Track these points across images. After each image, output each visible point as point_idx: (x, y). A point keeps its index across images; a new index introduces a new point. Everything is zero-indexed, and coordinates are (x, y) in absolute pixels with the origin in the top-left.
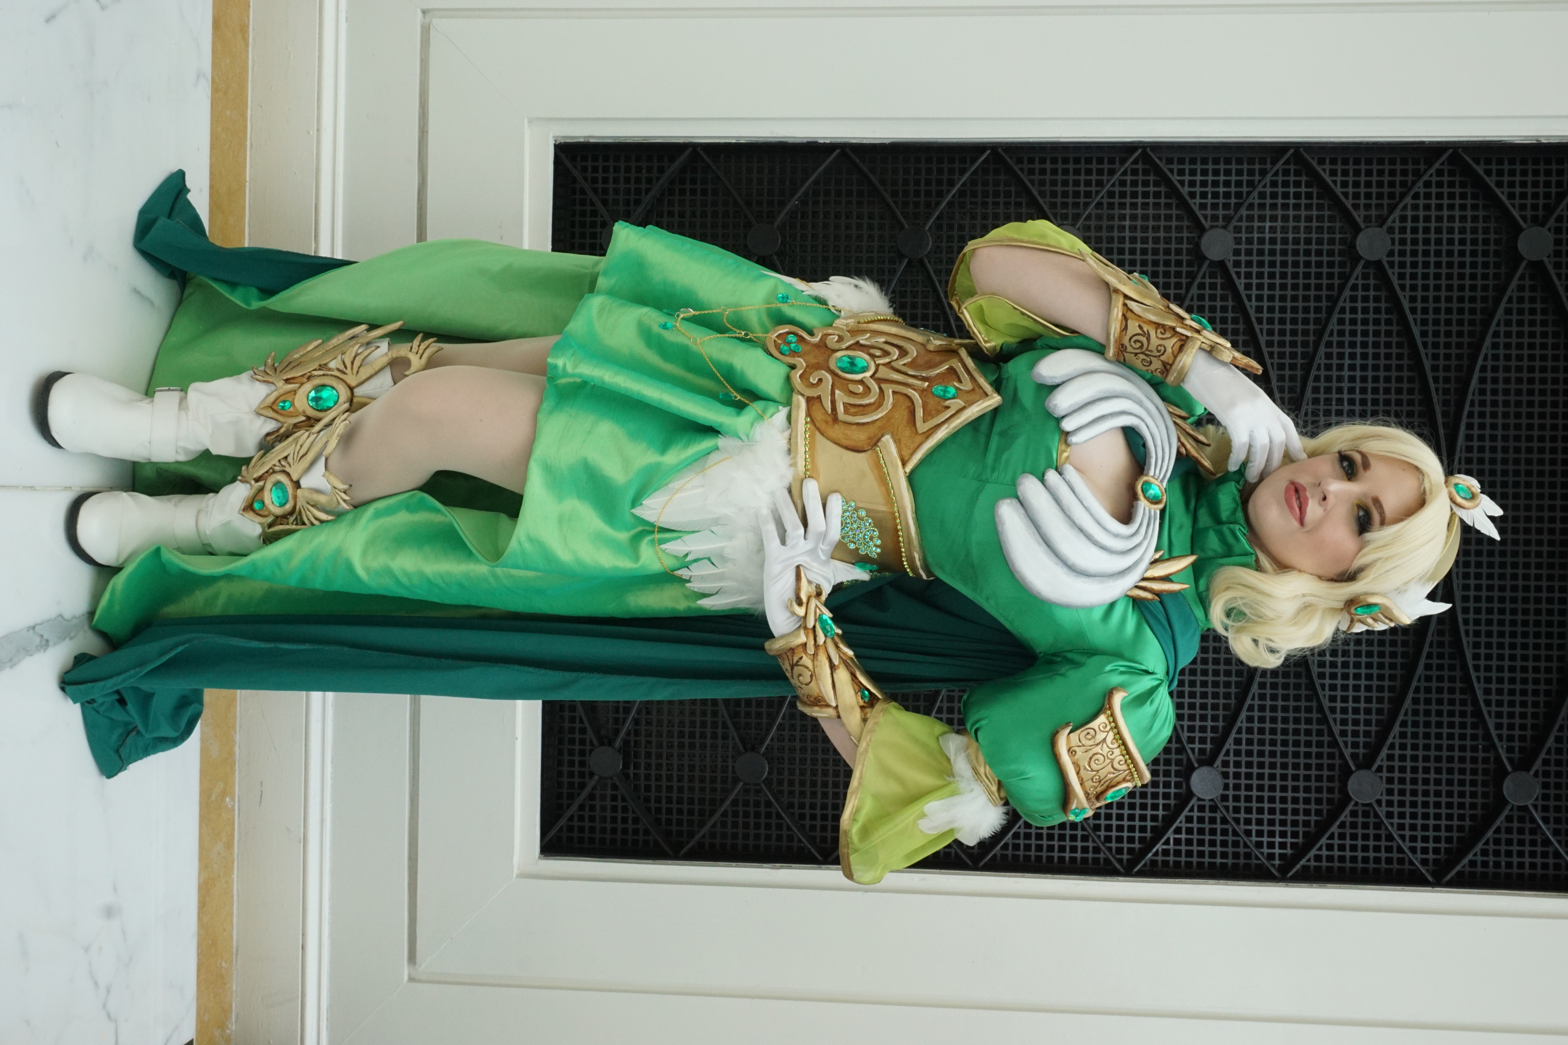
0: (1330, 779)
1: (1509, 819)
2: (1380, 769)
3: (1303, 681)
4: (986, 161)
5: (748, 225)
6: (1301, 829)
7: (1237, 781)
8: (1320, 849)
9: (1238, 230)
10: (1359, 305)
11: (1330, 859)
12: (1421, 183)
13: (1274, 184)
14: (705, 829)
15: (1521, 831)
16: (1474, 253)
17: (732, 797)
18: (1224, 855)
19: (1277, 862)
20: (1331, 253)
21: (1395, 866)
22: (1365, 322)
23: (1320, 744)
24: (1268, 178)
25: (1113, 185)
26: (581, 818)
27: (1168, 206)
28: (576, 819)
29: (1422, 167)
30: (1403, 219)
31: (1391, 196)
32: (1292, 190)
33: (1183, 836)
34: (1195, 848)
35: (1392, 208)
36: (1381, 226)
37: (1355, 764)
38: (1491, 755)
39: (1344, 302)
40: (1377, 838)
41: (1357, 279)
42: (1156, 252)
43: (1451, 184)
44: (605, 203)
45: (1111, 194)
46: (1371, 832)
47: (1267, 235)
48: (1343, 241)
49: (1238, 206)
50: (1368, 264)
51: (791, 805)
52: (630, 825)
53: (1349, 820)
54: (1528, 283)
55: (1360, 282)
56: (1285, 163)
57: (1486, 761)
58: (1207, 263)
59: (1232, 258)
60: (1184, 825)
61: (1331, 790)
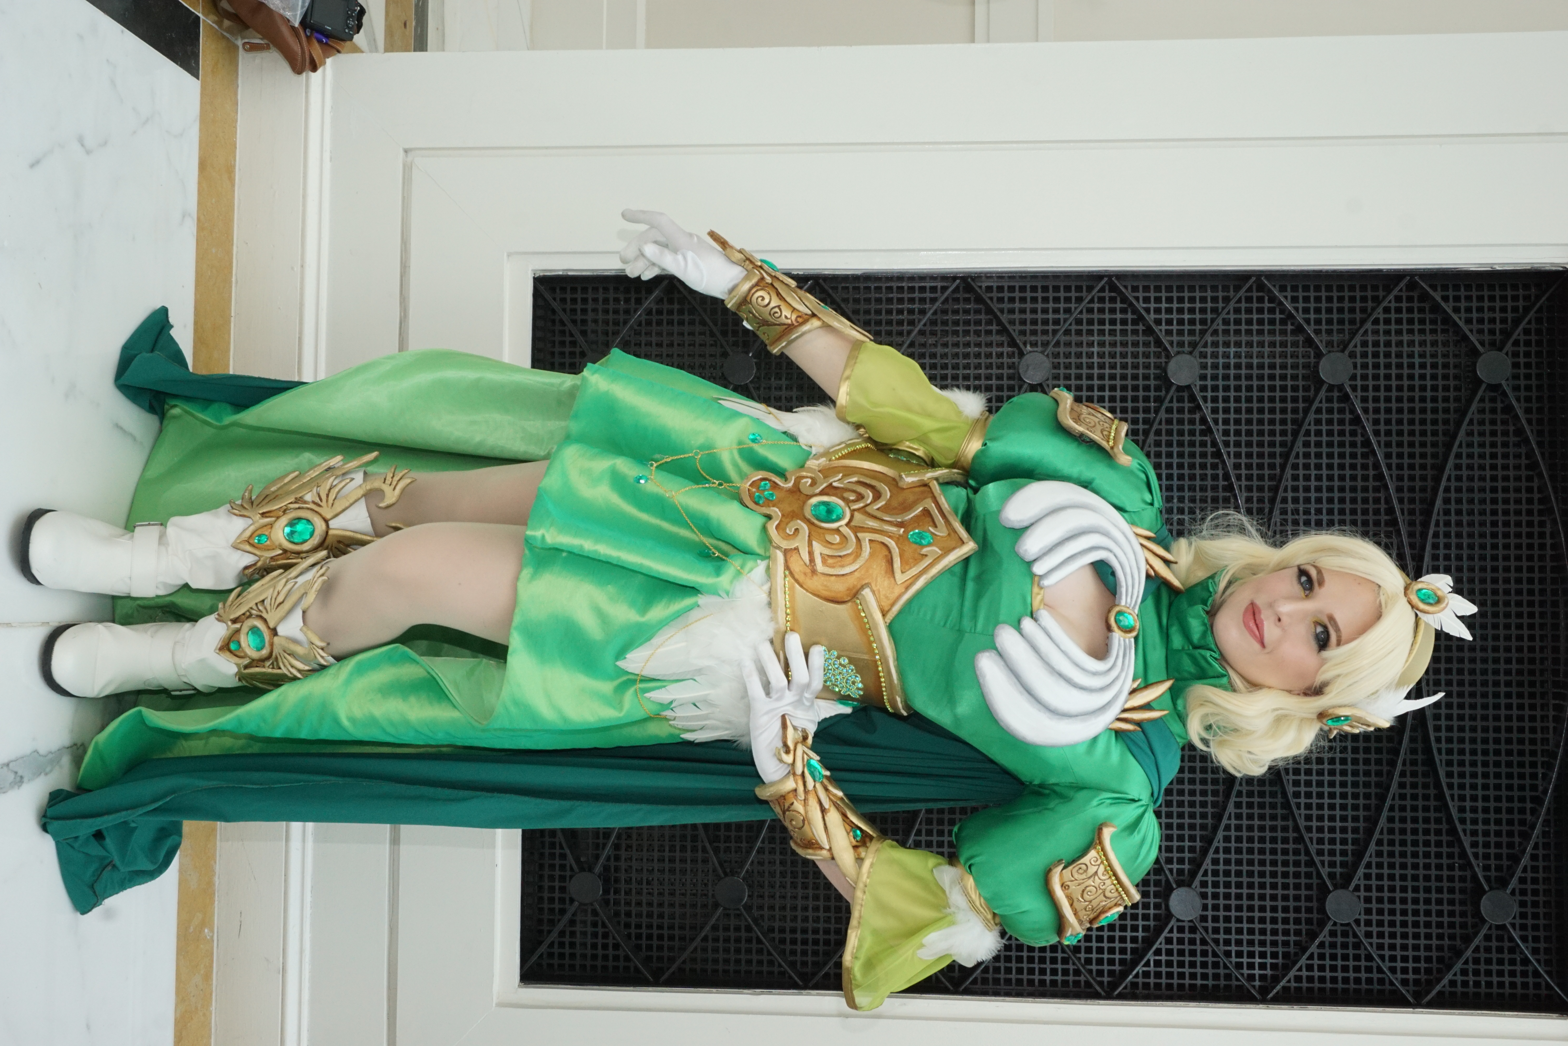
0: (1309, 898)
1: (1488, 938)
2: (1357, 888)
3: (1279, 800)
4: (956, 290)
5: (724, 354)
6: (1280, 950)
7: (1216, 902)
8: (1300, 969)
9: (1203, 355)
10: (1324, 428)
11: (1310, 979)
12: (1380, 309)
13: (1237, 311)
14: (686, 955)
15: (1500, 950)
16: (1434, 377)
17: (713, 921)
18: (1205, 976)
19: (1257, 983)
20: (1295, 377)
21: (1376, 987)
22: (1330, 444)
23: (1297, 864)
24: (1232, 305)
25: (1081, 312)
26: (562, 945)
27: (1135, 333)
28: (556, 946)
29: (1381, 293)
30: (1364, 344)
31: (1352, 322)
32: (1255, 317)
33: (1163, 958)
34: (1175, 970)
35: (1353, 334)
36: (1343, 351)
37: (1333, 884)
38: (1468, 873)
39: (1309, 425)
40: (1357, 958)
41: (1321, 402)
42: (1124, 377)
43: (1410, 310)
44: (584, 333)
45: (1079, 322)
46: (1351, 952)
47: (1232, 361)
48: (1306, 366)
49: (1203, 332)
50: (1331, 388)
51: (771, 930)
52: (611, 952)
53: (1328, 940)
54: (1488, 405)
55: (1324, 405)
56: (1248, 291)
57: (1462, 879)
58: (1174, 388)
59: (1199, 383)
60: (1164, 947)
61: (1309, 910)
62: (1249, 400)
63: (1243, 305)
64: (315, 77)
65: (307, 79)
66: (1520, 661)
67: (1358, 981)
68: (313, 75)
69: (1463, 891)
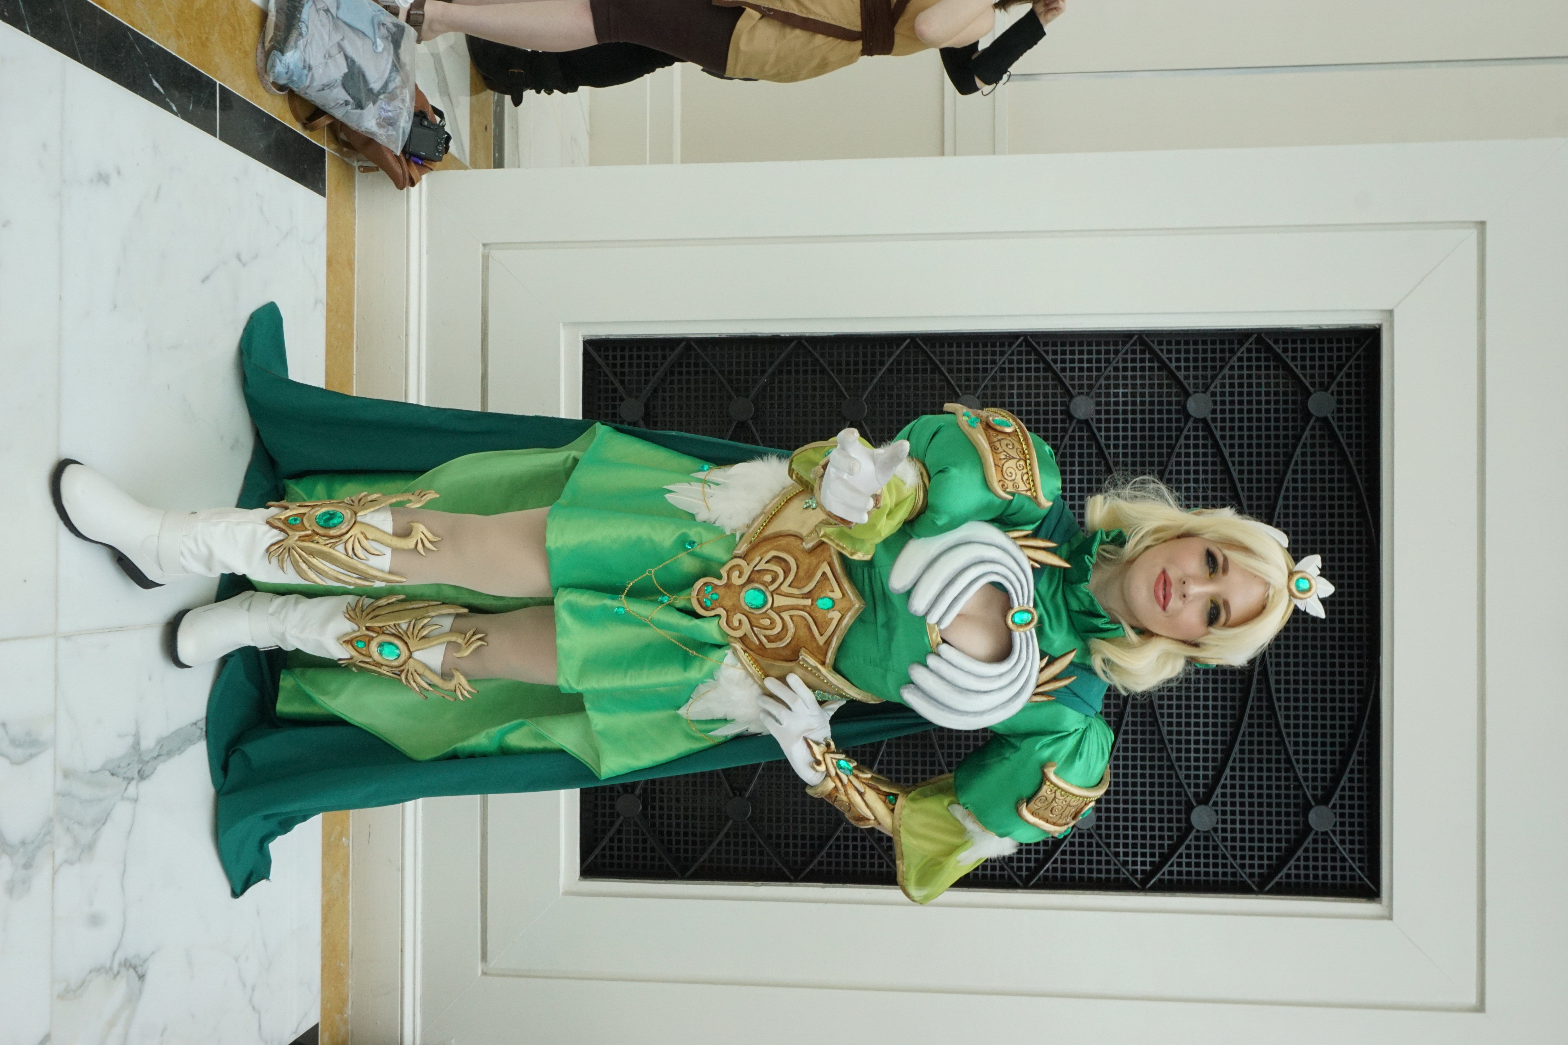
0: (1179, 812)
1: (1315, 841)
2: (1215, 804)
3: (1156, 737)
4: (908, 347)
5: (730, 397)
6: (1157, 851)
7: (1108, 815)
8: (1172, 865)
9: (1099, 395)
10: (1192, 451)
11: (1180, 873)
12: (1235, 358)
13: (1125, 360)
14: (705, 856)
15: (1324, 850)
16: (1277, 411)
17: (725, 830)
18: (1099, 871)
19: (1139, 876)
20: (1169, 412)
21: (1229, 879)
22: (1196, 464)
23: (1170, 785)
24: (1120, 356)
25: (1004, 363)
26: (612, 848)
27: (1046, 378)
28: (607, 849)
29: (1236, 346)
30: (1223, 385)
31: (1213, 368)
32: (1138, 365)
33: (1068, 857)
34: (1077, 866)
35: (1213, 378)
36: (1204, 392)
37: (1196, 801)
38: (1300, 793)
39: (1180, 449)
40: (1215, 857)
41: (1189, 431)
42: (1037, 412)
43: (1258, 359)
44: (622, 382)
45: (1002, 370)
46: (1211, 852)
47: (1121, 399)
48: (1178, 403)
49: (1098, 378)
50: (1196, 420)
51: (770, 837)
52: (649, 854)
53: (1193, 843)
54: (1318, 432)
55: (1192, 433)
56: (1132, 345)
57: (1296, 797)
58: (1075, 421)
59: (1095, 417)
60: (1068, 849)
61: (1179, 821)
62: (1134, 429)
63: (1129, 356)
64: (414, 191)
65: (408, 191)
66: (1342, 630)
67: (1216, 874)
68: (412, 188)
69: (1296, 805)
